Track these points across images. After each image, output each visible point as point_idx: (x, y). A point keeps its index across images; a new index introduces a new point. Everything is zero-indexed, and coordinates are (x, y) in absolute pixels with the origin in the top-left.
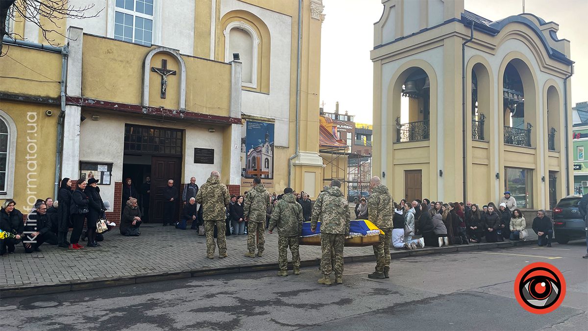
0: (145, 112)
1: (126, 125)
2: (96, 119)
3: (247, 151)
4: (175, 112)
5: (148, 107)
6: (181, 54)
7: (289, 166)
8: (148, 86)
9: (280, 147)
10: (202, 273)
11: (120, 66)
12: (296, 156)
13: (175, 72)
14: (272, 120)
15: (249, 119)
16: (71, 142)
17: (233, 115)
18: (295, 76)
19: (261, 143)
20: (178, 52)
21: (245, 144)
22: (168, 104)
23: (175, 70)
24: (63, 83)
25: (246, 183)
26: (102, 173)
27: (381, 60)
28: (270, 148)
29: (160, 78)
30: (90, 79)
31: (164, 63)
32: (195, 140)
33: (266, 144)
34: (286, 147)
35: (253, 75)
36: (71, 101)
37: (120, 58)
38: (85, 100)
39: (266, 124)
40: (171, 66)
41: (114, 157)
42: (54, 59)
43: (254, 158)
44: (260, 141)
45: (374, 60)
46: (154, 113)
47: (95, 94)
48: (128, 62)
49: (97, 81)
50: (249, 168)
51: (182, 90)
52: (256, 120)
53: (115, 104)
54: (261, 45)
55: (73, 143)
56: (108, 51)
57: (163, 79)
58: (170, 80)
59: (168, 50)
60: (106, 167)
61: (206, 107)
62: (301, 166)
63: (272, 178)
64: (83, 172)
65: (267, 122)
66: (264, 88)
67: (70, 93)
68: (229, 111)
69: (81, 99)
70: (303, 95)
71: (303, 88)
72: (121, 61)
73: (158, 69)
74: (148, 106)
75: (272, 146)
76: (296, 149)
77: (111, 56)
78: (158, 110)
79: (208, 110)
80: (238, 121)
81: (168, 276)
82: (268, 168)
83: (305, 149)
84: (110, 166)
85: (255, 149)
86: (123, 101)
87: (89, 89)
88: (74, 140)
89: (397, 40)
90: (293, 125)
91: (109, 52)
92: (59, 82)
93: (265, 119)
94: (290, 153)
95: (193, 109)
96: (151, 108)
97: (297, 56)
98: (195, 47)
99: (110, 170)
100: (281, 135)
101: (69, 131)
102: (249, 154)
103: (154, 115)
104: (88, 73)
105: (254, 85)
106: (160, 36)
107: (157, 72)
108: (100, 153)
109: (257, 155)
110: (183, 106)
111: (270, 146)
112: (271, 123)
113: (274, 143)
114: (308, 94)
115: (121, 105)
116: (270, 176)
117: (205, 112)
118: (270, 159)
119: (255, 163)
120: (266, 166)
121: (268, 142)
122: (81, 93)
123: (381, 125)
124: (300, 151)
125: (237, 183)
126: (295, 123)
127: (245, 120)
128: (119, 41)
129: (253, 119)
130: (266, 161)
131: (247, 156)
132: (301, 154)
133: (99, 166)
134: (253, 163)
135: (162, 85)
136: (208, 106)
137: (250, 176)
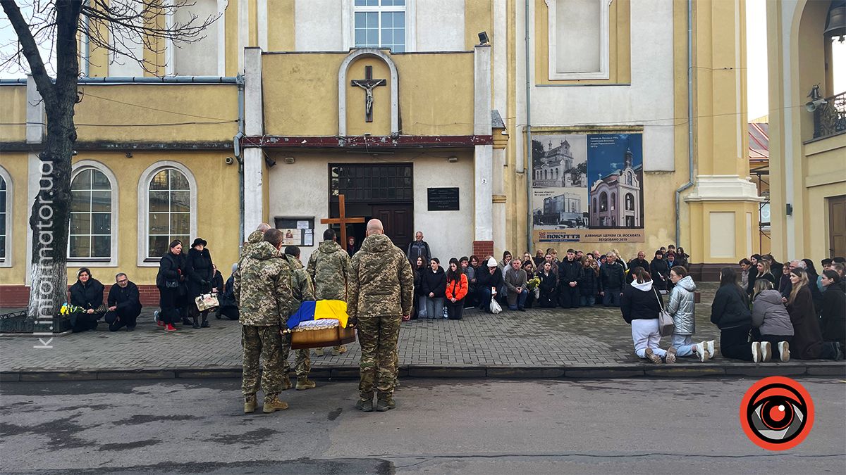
0: (342, 145)
1: (330, 165)
2: (290, 162)
3: (591, 184)
4: (384, 139)
5: (347, 138)
6: (392, 54)
7: (676, 204)
8: (344, 109)
9: (655, 172)
11: (309, 87)
12: (691, 186)
13: (384, 81)
14: (636, 128)
15: (591, 131)
16: (252, 194)
17: (478, 132)
18: (683, 43)
19: (616, 170)
20: (387, 51)
21: (585, 172)
22: (380, 129)
23: (383, 78)
24: (241, 121)
25: (590, 236)
26: (303, 231)
28: (634, 176)
29: (363, 94)
30: (274, 111)
31: (369, 71)
32: (428, 176)
33: (627, 170)
34: (668, 172)
35: (602, 59)
36: (246, 142)
37: (309, 77)
38: (266, 138)
39: (625, 135)
40: (377, 75)
41: (316, 210)
42: (231, 92)
43: (604, 195)
44: (614, 165)
46: (354, 145)
47: (278, 130)
48: (319, 79)
49: (282, 113)
50: (595, 211)
51: (393, 106)
52: (605, 131)
53: (302, 139)
54: (615, 5)
55: (255, 196)
56: (293, 69)
57: (367, 95)
58: (379, 93)
59: (369, 52)
60: (307, 223)
61: (435, 126)
62: (700, 202)
63: (642, 227)
65: (627, 132)
66: (621, 75)
67: (249, 133)
68: (472, 126)
69: (261, 138)
70: (701, 76)
71: (701, 61)
72: (310, 80)
73: (358, 82)
74: (344, 135)
75: (640, 173)
76: (690, 171)
77: (297, 75)
78: (360, 139)
79: (437, 129)
80: (486, 140)
81: (141, 374)
82: (632, 209)
83: (711, 171)
84: (311, 221)
85: (605, 180)
86: (314, 134)
87: (273, 124)
88: (255, 191)
90: (682, 131)
91: (294, 71)
92: (236, 121)
93: (624, 128)
94: (679, 180)
95: (411, 131)
96: (350, 138)
98: (467, 33)
99: (312, 227)
100: (656, 151)
101: (249, 180)
102: (593, 188)
103: (354, 148)
104: (272, 103)
105: (604, 74)
106: (413, 31)
107: (357, 86)
108: (299, 206)
109: (610, 189)
110: (395, 129)
111: (635, 172)
112: (635, 132)
113: (642, 167)
114: (712, 71)
115: (310, 140)
116: (637, 223)
117: (432, 133)
118: (636, 195)
119: (606, 203)
120: (629, 206)
121: (630, 165)
122: (261, 131)
123: (782, 108)
124: (699, 176)
125: (488, 239)
126: (686, 127)
127: (585, 134)
128: (306, 53)
129: (599, 131)
130: (628, 198)
131: (590, 193)
132: (700, 180)
133: (298, 223)
134: (601, 203)
135: (367, 103)
136: (438, 123)
137: (598, 225)
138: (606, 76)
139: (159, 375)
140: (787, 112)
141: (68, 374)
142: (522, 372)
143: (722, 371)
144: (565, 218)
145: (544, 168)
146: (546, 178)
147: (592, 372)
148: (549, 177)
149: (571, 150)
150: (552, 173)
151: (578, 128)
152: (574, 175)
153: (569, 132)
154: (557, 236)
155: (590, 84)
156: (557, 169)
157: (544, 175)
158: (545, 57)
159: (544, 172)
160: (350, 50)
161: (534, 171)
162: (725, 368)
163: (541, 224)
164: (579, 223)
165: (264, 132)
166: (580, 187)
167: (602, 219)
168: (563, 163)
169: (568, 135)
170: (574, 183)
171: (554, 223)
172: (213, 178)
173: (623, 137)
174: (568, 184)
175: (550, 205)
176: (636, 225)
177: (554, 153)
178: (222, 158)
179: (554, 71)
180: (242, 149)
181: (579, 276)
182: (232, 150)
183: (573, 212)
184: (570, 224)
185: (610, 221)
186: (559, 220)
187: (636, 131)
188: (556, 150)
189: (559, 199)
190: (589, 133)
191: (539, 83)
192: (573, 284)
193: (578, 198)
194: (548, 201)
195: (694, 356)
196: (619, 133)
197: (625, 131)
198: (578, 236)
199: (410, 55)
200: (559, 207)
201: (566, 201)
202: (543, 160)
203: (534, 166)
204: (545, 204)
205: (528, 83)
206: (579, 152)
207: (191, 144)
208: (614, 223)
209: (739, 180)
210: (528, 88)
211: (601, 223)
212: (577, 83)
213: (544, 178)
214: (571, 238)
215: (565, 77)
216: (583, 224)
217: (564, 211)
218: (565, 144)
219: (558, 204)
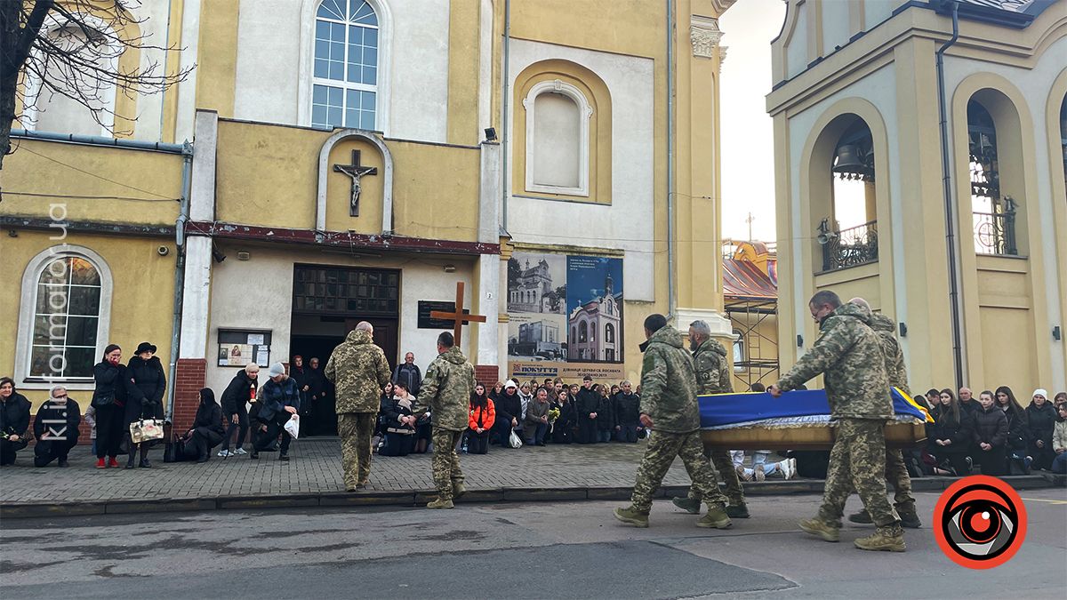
0: (320, 242)
1: (296, 265)
2: (244, 258)
3: (570, 311)
4: (373, 238)
5: (327, 233)
6: (385, 139)
8: (325, 197)
9: (635, 301)
10: (238, 503)
11: (280, 167)
13: (375, 169)
14: (618, 252)
15: (571, 252)
16: (195, 295)
17: (483, 239)
18: (663, 167)
19: (596, 296)
20: (380, 136)
21: (564, 297)
22: (364, 226)
23: (373, 166)
24: (184, 201)
25: (568, 370)
26: (256, 348)
27: (787, 109)
28: (615, 304)
29: (348, 182)
30: (230, 192)
31: (356, 156)
32: (419, 287)
33: (608, 297)
34: (648, 302)
35: (581, 173)
36: (193, 228)
37: (280, 155)
38: (219, 226)
39: (606, 259)
40: (367, 161)
41: (275, 321)
42: (172, 163)
43: (583, 324)
44: (595, 291)
45: (773, 112)
46: (336, 243)
47: (235, 217)
48: (292, 159)
49: (241, 195)
50: (574, 342)
51: (386, 200)
52: (585, 253)
53: (269, 230)
54: (595, 117)
55: (199, 298)
56: (259, 143)
57: (353, 183)
58: (367, 185)
59: (360, 133)
60: (262, 337)
61: (433, 228)
63: (622, 361)
64: (223, 346)
65: (608, 256)
66: (602, 194)
67: (196, 217)
68: (477, 231)
69: (212, 224)
70: (680, 202)
71: (680, 188)
72: (281, 159)
73: (344, 167)
74: (324, 230)
75: (620, 301)
76: (670, 303)
77: (264, 151)
78: (343, 236)
79: (436, 232)
80: (493, 249)
82: (612, 341)
83: (689, 304)
84: (268, 335)
85: (585, 307)
86: (284, 225)
87: (228, 208)
88: (200, 292)
89: (811, 66)
90: (662, 259)
91: (260, 146)
92: (178, 200)
93: (604, 251)
95: (405, 231)
96: (331, 233)
97: (666, 127)
98: (450, 128)
99: (268, 342)
100: (638, 280)
101: (192, 278)
102: (572, 316)
103: (336, 246)
104: (227, 182)
105: (584, 190)
106: (387, 117)
107: (342, 172)
108: (252, 314)
109: (590, 318)
110: (387, 228)
111: (616, 300)
112: (616, 257)
113: (622, 295)
114: (690, 200)
115: (278, 231)
116: (617, 357)
117: (430, 235)
118: (616, 325)
119: (585, 334)
120: (609, 338)
121: (610, 292)
122: (212, 215)
123: (790, 239)
124: (679, 308)
125: (492, 363)
126: (666, 255)
127: (565, 255)
128: (277, 125)
129: (579, 252)
130: (608, 328)
131: (570, 321)
132: (680, 313)
133: (250, 337)
134: (581, 332)
135: (352, 193)
136: (437, 225)
137: (577, 358)
138: (585, 193)
139: (194, 505)
140: (797, 244)
141: (62, 507)
144: (542, 348)
145: (520, 290)
146: (522, 301)
148: (526, 300)
149: (549, 271)
150: (529, 296)
151: (557, 248)
152: (553, 298)
153: (548, 251)
154: (533, 370)
155: (571, 200)
156: (534, 292)
157: (520, 297)
158: (522, 165)
159: (520, 293)
160: (334, 128)
161: (509, 292)
162: (811, 484)
163: (515, 355)
164: (557, 355)
165: (215, 218)
166: (558, 313)
167: (581, 351)
168: (540, 285)
169: (546, 254)
170: (553, 309)
171: (530, 354)
172: (137, 272)
173: (604, 261)
174: (547, 309)
175: (526, 332)
176: (616, 360)
177: (532, 273)
178: (153, 247)
179: (532, 181)
180: (185, 237)
182: (173, 238)
183: (551, 342)
184: (547, 355)
185: (589, 354)
186: (536, 350)
187: (617, 255)
188: (534, 270)
189: (536, 326)
190: (569, 254)
191: (515, 193)
192: (593, 415)
193: (555, 325)
194: (524, 328)
195: (778, 474)
196: (599, 256)
197: (606, 254)
198: (556, 370)
199: (407, 144)
200: (535, 335)
201: (544, 328)
202: (520, 280)
203: (509, 286)
204: (521, 332)
205: (505, 191)
206: (558, 275)
207: (110, 225)
208: (593, 355)
209: (716, 315)
210: (505, 198)
211: (581, 355)
212: (555, 197)
213: (520, 301)
214: (548, 371)
215: (543, 189)
216: (561, 356)
217: (541, 340)
218: (544, 264)
219: (535, 332)
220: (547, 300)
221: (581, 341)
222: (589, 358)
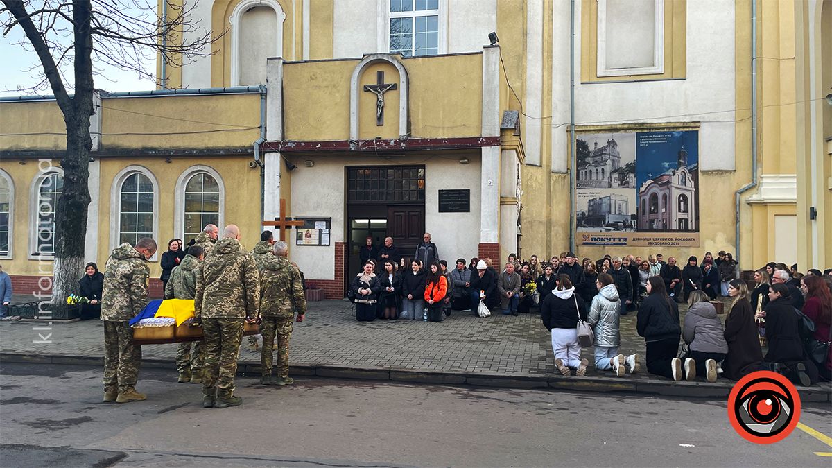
0: (353, 149)
1: (345, 168)
2: (309, 166)
3: (639, 185)
4: (392, 142)
5: (358, 141)
6: (404, 58)
7: (737, 206)
8: (356, 113)
9: (713, 171)
11: (325, 93)
12: (754, 186)
14: (692, 125)
15: (641, 129)
16: (271, 196)
17: (485, 133)
18: (746, 33)
19: (668, 169)
20: (398, 56)
21: (633, 172)
22: (394, 130)
23: (393, 83)
24: (263, 128)
25: (639, 239)
26: (321, 231)
28: (689, 176)
30: (293, 117)
31: (381, 76)
32: (439, 178)
33: (681, 169)
34: (726, 171)
35: (656, 52)
36: (266, 147)
37: (326, 83)
38: (285, 143)
39: (679, 132)
41: (333, 211)
42: (255, 99)
43: (654, 196)
44: (667, 164)
46: (364, 148)
47: (296, 136)
48: (334, 86)
49: (300, 119)
50: (644, 213)
51: (401, 110)
52: (656, 129)
53: (317, 143)
55: (274, 197)
56: (311, 77)
57: (378, 99)
58: (390, 96)
59: (380, 57)
60: (324, 223)
61: (443, 128)
62: (764, 204)
63: (697, 230)
65: (681, 130)
67: (270, 139)
68: (480, 127)
69: (280, 143)
70: (767, 67)
71: (767, 51)
72: (326, 87)
73: (371, 87)
74: (355, 139)
75: (695, 173)
76: (754, 170)
77: (314, 83)
78: (370, 143)
79: (445, 131)
80: (492, 141)
82: (686, 211)
83: (778, 170)
84: (328, 221)
85: (656, 180)
86: (328, 138)
87: (292, 129)
88: (274, 193)
90: (745, 128)
91: (312, 79)
92: (259, 128)
93: (677, 125)
94: (741, 180)
95: (419, 133)
96: (361, 141)
99: (329, 227)
100: (717, 150)
101: (269, 183)
102: (642, 189)
103: (364, 151)
104: (291, 109)
107: (369, 91)
108: (317, 207)
109: (661, 190)
110: (403, 132)
111: (690, 171)
112: (690, 129)
113: (697, 166)
114: (779, 62)
115: (324, 144)
116: (691, 226)
117: (441, 135)
118: (690, 196)
119: (656, 205)
120: (682, 208)
121: (684, 164)
122: (281, 137)
123: (807, 101)
124: (763, 175)
125: (493, 241)
126: (749, 123)
127: (634, 133)
128: (323, 61)
129: (650, 129)
130: (681, 199)
131: (639, 194)
132: (765, 180)
133: (316, 223)
134: (651, 204)
136: (447, 125)
137: (647, 228)
138: (660, 70)
142: (424, 376)
143: (632, 387)
144: (611, 219)
145: (589, 168)
146: (591, 179)
147: (494, 381)
148: (594, 177)
149: (618, 149)
150: (597, 173)
151: (626, 126)
152: (622, 175)
153: (616, 130)
154: (602, 239)
155: (641, 79)
156: (603, 169)
157: (588, 175)
158: (594, 53)
159: (588, 172)
160: (364, 56)
161: (578, 171)
163: (584, 227)
164: (626, 226)
165: (283, 138)
166: (628, 187)
167: (652, 221)
168: (609, 163)
169: (615, 134)
170: (621, 184)
171: (599, 226)
172: (238, 182)
173: (676, 135)
174: (615, 184)
175: (595, 206)
176: (690, 228)
177: (600, 152)
178: (246, 163)
179: (604, 67)
180: (262, 154)
181: (579, 280)
182: (252, 155)
183: (620, 214)
184: (616, 226)
185: (661, 223)
186: (604, 222)
187: (692, 127)
188: (602, 149)
189: (604, 200)
190: (639, 131)
191: (586, 80)
193: (626, 199)
194: (592, 203)
196: (672, 130)
197: (680, 128)
198: (625, 239)
199: (421, 59)
200: (604, 208)
201: (613, 202)
202: (588, 160)
203: (578, 166)
204: (590, 206)
205: (572, 80)
206: (627, 151)
207: (219, 149)
208: (665, 226)
210: (572, 86)
211: (651, 225)
212: (628, 79)
213: (588, 178)
214: (617, 241)
215: (615, 73)
216: (631, 227)
217: (610, 213)
218: (612, 143)
219: (604, 206)
220: (615, 176)
221: (651, 212)
222: (661, 228)
